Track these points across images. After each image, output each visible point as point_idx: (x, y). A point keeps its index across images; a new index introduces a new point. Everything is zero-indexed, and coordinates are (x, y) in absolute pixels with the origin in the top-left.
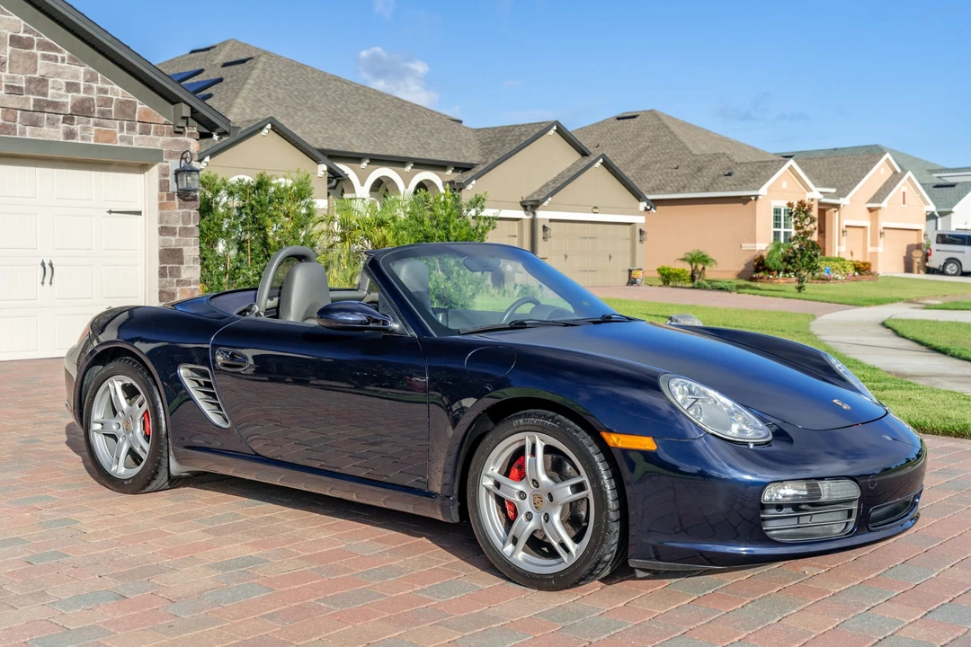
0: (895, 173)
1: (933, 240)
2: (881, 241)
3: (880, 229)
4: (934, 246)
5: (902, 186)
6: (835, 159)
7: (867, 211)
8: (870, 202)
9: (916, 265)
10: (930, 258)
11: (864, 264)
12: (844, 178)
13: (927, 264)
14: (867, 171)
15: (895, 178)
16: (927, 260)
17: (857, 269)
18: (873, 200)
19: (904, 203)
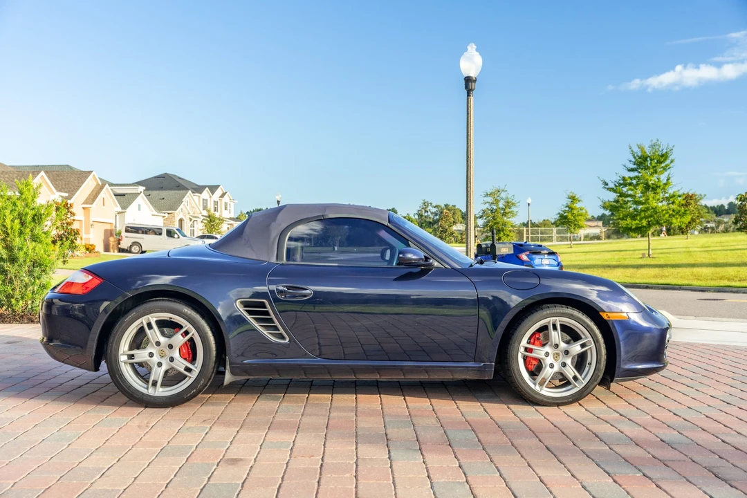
0: (98, 184)
1: (124, 230)
2: (91, 230)
3: (91, 222)
4: (124, 234)
5: (102, 195)
6: (58, 173)
7: (83, 210)
8: (83, 203)
9: (111, 246)
10: (121, 242)
11: (91, 245)
12: (67, 186)
13: (119, 246)
14: (83, 183)
15: (99, 189)
16: (119, 244)
17: (87, 249)
18: (86, 202)
19: (104, 205)
